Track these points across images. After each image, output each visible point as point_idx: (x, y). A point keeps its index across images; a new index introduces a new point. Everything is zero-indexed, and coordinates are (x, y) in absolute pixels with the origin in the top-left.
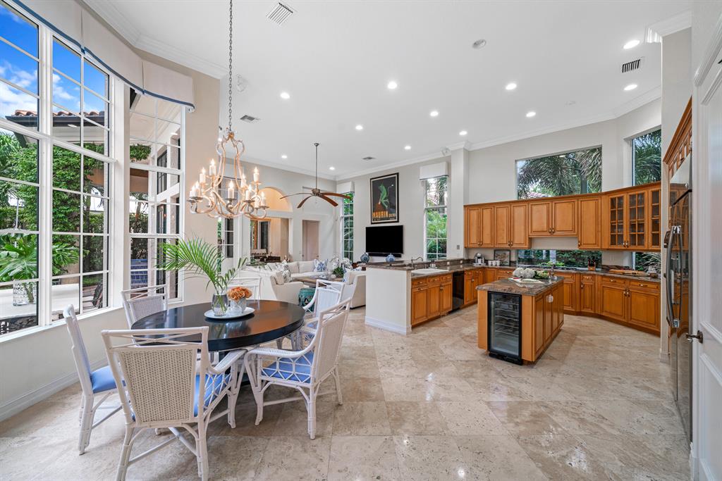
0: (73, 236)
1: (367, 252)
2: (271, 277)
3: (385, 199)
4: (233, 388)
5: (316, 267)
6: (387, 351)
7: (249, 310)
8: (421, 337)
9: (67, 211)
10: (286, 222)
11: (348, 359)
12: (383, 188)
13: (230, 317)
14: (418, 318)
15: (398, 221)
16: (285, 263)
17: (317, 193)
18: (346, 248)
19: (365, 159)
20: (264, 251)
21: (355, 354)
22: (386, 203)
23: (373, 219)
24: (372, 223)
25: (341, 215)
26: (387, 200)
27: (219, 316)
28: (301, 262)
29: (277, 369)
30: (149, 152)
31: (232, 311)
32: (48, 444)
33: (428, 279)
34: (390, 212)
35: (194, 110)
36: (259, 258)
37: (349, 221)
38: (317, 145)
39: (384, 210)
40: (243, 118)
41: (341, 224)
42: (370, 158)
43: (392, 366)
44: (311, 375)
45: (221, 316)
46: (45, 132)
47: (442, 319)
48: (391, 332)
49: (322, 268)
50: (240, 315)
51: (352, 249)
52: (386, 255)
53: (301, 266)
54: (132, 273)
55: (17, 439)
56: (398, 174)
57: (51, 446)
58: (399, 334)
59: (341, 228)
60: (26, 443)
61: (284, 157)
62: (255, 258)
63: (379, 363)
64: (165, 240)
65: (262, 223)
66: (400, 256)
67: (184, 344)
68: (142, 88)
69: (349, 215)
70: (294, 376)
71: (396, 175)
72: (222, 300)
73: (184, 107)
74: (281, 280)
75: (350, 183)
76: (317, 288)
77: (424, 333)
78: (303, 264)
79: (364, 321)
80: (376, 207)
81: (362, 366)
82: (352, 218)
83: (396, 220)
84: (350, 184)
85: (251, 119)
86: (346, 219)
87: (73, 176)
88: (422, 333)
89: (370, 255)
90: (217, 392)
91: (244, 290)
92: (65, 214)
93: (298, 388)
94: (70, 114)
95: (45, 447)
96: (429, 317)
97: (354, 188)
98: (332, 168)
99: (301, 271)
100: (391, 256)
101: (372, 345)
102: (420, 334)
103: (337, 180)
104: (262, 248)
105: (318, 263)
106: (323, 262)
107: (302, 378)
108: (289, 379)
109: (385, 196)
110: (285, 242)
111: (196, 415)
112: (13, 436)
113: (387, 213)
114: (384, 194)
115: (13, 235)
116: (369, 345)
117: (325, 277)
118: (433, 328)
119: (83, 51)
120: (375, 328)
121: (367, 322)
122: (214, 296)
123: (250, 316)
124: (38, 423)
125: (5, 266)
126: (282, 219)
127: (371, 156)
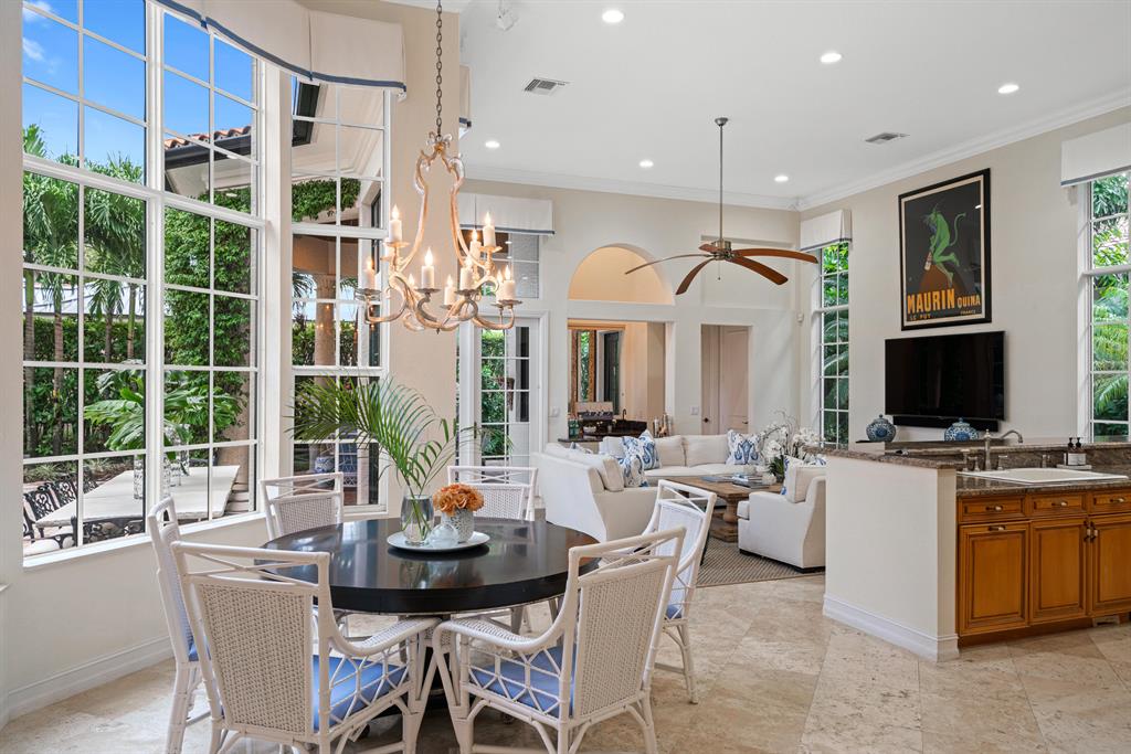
0: (238, 373)
1: (887, 413)
2: (591, 472)
3: (946, 252)
4: (412, 698)
5: (734, 450)
6: (852, 694)
7: (478, 537)
8: (983, 675)
9: (228, 324)
10: (659, 330)
11: (729, 696)
12: (938, 220)
13: (435, 548)
14: (986, 619)
15: (988, 320)
16: (647, 437)
17: (724, 253)
18: (829, 402)
19: (871, 140)
20: (609, 406)
21: (754, 688)
22: (947, 265)
23: (909, 317)
24: (904, 328)
25: (815, 307)
26: (952, 257)
27: (413, 544)
29: (497, 674)
30: (357, 191)
31: (442, 536)
32: (133, 738)
33: (1029, 501)
34: (962, 291)
35: (405, 95)
36: (593, 423)
37: (838, 322)
38: (723, 122)
39: (942, 286)
40: (530, 88)
41: (815, 335)
42: (888, 137)
43: (847, 734)
44: (559, 700)
45: (418, 544)
46: (154, 187)
47: (1094, 634)
48: (893, 647)
49: (749, 454)
50: (455, 546)
51: (845, 406)
52: (946, 425)
53: (692, 448)
54: (296, 446)
55: (101, 720)
56: (986, 173)
57: (136, 743)
58: (916, 656)
59: (814, 343)
60: (110, 729)
61: (646, 164)
62: (585, 423)
63: (811, 720)
64: (354, 379)
65: (607, 336)
66: (995, 428)
67: (291, 582)
68: (308, 69)
69: (839, 307)
70: (526, 695)
71: (981, 178)
72: (420, 509)
73: (389, 91)
74: (615, 481)
75: (839, 214)
76: (659, 501)
77: (1000, 665)
78: (696, 442)
79: (819, 606)
80: (915, 279)
81: (759, 718)
82: (845, 315)
83: (982, 316)
84: (838, 216)
85: (548, 85)
86: (829, 318)
87: (237, 254)
88: (991, 665)
89: (897, 422)
90: (369, 694)
91: (466, 492)
92: (226, 329)
93: (535, 724)
94: (187, 143)
95: (130, 742)
96: (1036, 621)
97: (850, 227)
98: (782, 179)
100: (960, 428)
101: (813, 672)
102: (984, 665)
103: (802, 208)
104: (607, 398)
105: (739, 440)
106: (753, 440)
107: (543, 702)
108: (550, 713)
109: (945, 243)
110: (657, 385)
111: (316, 728)
112: (98, 715)
113: (951, 295)
114: (942, 236)
115: (133, 372)
116: (806, 671)
117: (745, 480)
118: (1044, 655)
119: (204, 24)
120: (847, 629)
121: (829, 610)
122: (405, 500)
123: (480, 550)
124: (130, 702)
125: (120, 427)
126: (651, 324)
127: (890, 131)
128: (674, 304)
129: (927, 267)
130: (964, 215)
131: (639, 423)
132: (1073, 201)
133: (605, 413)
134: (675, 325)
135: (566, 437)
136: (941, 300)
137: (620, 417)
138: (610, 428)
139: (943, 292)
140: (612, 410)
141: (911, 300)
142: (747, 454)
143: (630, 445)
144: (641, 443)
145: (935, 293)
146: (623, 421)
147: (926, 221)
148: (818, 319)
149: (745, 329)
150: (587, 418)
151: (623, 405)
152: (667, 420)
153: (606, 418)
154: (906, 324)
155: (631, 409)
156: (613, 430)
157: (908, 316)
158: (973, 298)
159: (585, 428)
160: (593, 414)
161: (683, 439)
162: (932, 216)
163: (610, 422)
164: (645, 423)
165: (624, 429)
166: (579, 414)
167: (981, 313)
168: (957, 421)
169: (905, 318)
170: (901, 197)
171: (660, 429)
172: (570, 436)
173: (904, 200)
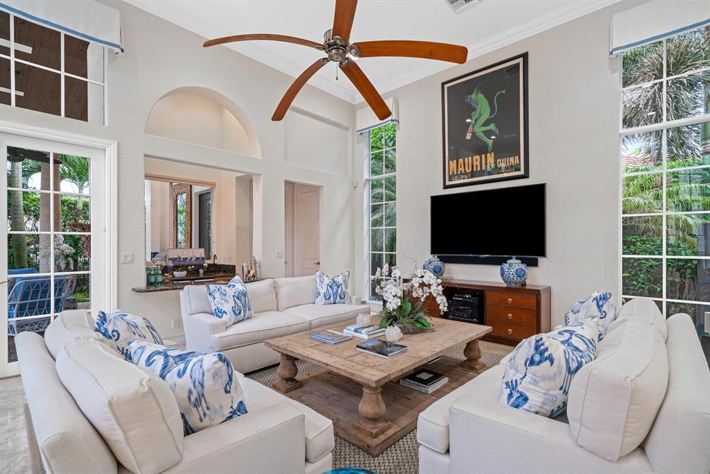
3: (486, 123)
5: (322, 291)
10: (246, 183)
12: (480, 101)
15: (526, 176)
16: (237, 283)
24: (446, 187)
28: (282, 281)
36: (184, 268)
56: (525, 56)
71: (520, 60)
83: (522, 172)
99: (282, 303)
106: (340, 280)
109: (486, 116)
128: (261, 158)
129: (469, 137)
130: (504, 92)
131: (229, 266)
132: (613, 71)
133: (198, 259)
134: (262, 176)
135: (143, 285)
136: (481, 164)
137: (211, 262)
138: (201, 271)
139: (483, 156)
140: (203, 256)
141: (453, 164)
142: (335, 294)
143: (217, 295)
144: (230, 292)
145: (475, 158)
146: (215, 265)
147: (468, 100)
148: (368, 185)
149: (316, 189)
150: (177, 263)
151: (214, 251)
152: (255, 264)
153: (198, 262)
154: (448, 183)
155: (222, 253)
156: (204, 272)
157: (450, 177)
158: (512, 159)
159: (175, 273)
160: (185, 259)
161: (275, 283)
162: (473, 96)
163: (202, 266)
164: (234, 267)
165: (214, 271)
166: (170, 259)
167: (520, 170)
168: (511, 258)
169: (447, 178)
170: (443, 84)
171: (249, 272)
172: (149, 284)
173: (446, 86)
